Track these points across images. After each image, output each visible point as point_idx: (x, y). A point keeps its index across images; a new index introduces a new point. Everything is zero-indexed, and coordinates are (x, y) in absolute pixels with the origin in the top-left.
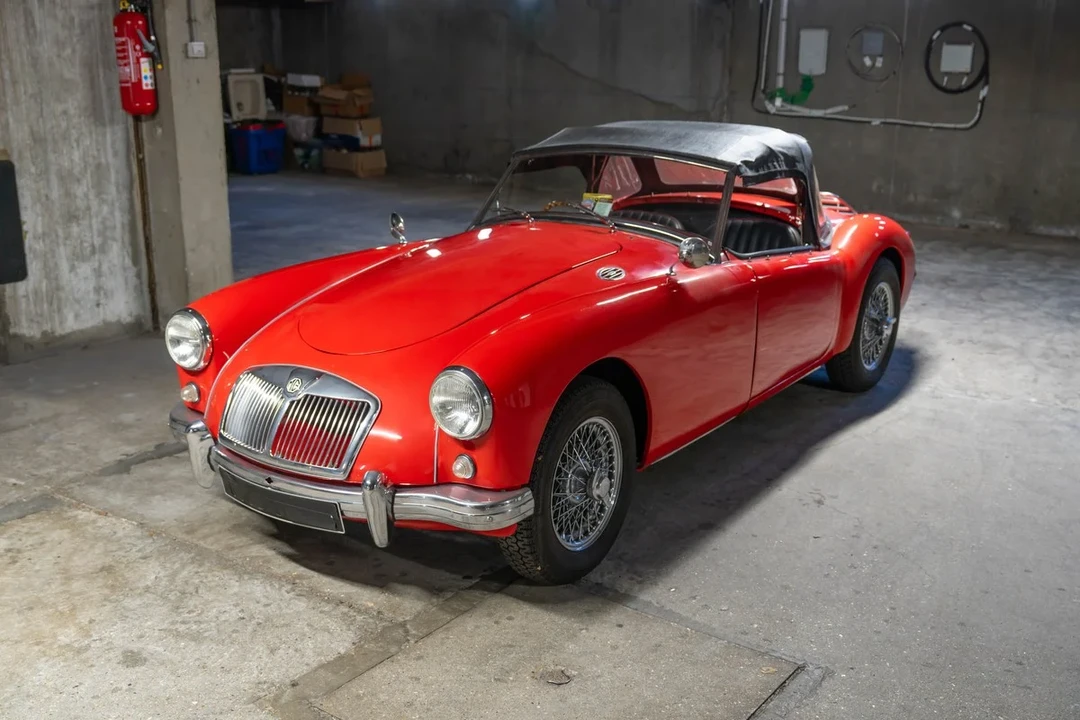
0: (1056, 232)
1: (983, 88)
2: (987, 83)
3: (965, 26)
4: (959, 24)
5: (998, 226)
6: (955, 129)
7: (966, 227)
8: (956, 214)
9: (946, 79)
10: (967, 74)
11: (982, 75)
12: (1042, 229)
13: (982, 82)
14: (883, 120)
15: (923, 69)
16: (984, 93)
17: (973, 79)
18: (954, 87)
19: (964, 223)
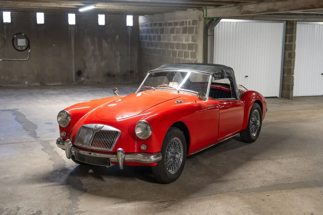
0: (53, 84)
1: (29, 50)
2: (30, 49)
3: (23, 34)
4: (21, 34)
5: (38, 85)
6: (23, 61)
7: (30, 86)
8: (26, 83)
9: (19, 48)
10: (24, 46)
11: (28, 47)
12: (48, 84)
13: (28, 49)
14: (2, 59)
15: (12, 46)
16: (29, 51)
17: (26, 47)
18: (21, 50)
19: (29, 85)
